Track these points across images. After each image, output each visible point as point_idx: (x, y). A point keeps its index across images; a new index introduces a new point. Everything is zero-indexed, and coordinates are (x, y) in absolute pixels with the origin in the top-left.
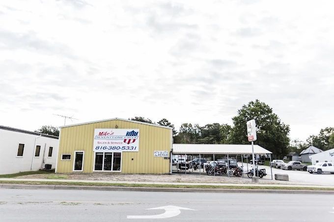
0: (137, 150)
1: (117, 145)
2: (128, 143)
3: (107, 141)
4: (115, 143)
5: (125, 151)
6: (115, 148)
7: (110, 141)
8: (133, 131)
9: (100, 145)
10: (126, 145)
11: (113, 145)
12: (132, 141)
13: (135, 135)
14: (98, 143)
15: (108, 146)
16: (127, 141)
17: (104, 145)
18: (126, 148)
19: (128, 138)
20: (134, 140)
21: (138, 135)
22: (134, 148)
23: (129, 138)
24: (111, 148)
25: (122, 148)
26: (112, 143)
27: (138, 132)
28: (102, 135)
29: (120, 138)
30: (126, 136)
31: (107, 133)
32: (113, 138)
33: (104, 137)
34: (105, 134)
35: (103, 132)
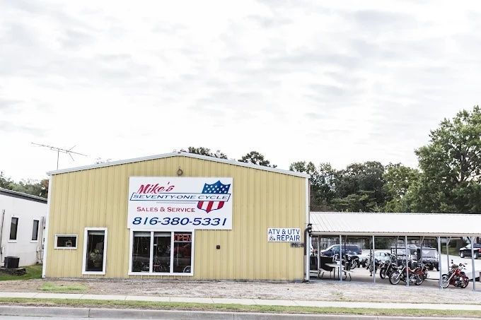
1: (181, 215)
2: (208, 210)
3: (158, 206)
4: (178, 210)
5: (201, 227)
6: (177, 221)
7: (165, 206)
8: (219, 183)
9: (143, 215)
10: (202, 214)
11: (172, 215)
12: (215, 205)
13: (223, 193)
14: (139, 209)
15: (161, 216)
16: (205, 206)
17: (151, 215)
18: (203, 221)
19: (206, 198)
20: (221, 205)
21: (230, 191)
22: (221, 222)
23: (209, 199)
24: (168, 221)
25: (193, 222)
26: (170, 210)
27: (229, 185)
28: (146, 191)
29: (189, 199)
30: (203, 193)
31: (160, 186)
32: (174, 198)
33: (152, 195)
34: (154, 190)
35: (149, 185)
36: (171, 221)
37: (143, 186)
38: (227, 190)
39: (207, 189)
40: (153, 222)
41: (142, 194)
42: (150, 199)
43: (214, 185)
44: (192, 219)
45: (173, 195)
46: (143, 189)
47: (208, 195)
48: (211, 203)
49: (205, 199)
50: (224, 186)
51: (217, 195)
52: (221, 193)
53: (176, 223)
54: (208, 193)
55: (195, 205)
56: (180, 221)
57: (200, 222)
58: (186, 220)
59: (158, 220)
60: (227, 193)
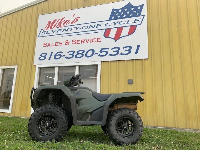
0: (143, 54)
1: (86, 47)
2: (117, 38)
3: (63, 40)
4: (83, 41)
5: (108, 58)
6: (82, 54)
7: (70, 39)
8: (129, 6)
9: (48, 50)
10: (109, 43)
11: (76, 48)
12: (125, 31)
13: (134, 15)
14: (45, 45)
15: (65, 50)
16: (113, 34)
17: (55, 50)
18: (110, 52)
19: (114, 25)
20: (133, 30)
21: (144, 12)
22: (133, 50)
23: (118, 25)
24: (73, 54)
25: (99, 53)
26: (75, 42)
27: (142, 6)
28: (53, 27)
29: (95, 29)
30: (111, 19)
31: (65, 19)
32: (79, 30)
33: (57, 29)
34: (60, 24)
35: (55, 21)
36: (75, 54)
37: (50, 22)
38: (140, 11)
39: (115, 15)
40: (57, 57)
41: (49, 29)
42: (56, 33)
43: (123, 9)
44: (97, 51)
45: (78, 26)
46: (50, 25)
47: (116, 21)
48: (120, 30)
49: (112, 26)
50: (136, 8)
51: (127, 19)
52: (132, 17)
53: (80, 55)
54: (116, 18)
55: (101, 35)
56: (84, 54)
57: (107, 53)
58: (91, 52)
59: (62, 54)
60: (139, 15)
